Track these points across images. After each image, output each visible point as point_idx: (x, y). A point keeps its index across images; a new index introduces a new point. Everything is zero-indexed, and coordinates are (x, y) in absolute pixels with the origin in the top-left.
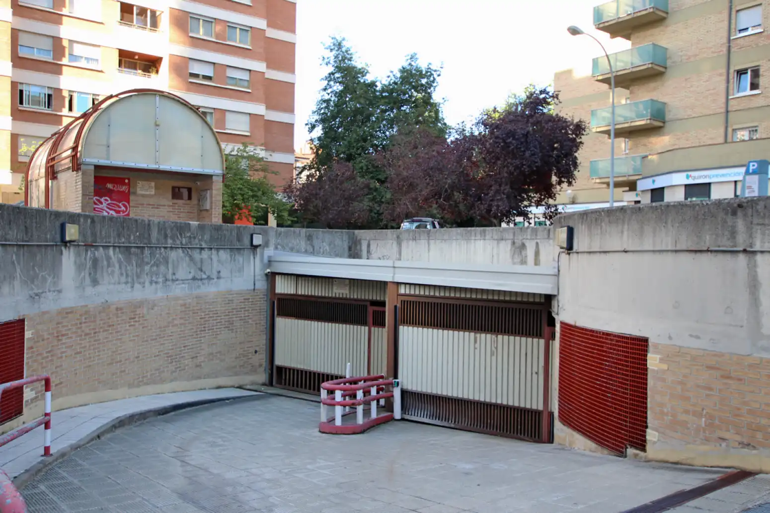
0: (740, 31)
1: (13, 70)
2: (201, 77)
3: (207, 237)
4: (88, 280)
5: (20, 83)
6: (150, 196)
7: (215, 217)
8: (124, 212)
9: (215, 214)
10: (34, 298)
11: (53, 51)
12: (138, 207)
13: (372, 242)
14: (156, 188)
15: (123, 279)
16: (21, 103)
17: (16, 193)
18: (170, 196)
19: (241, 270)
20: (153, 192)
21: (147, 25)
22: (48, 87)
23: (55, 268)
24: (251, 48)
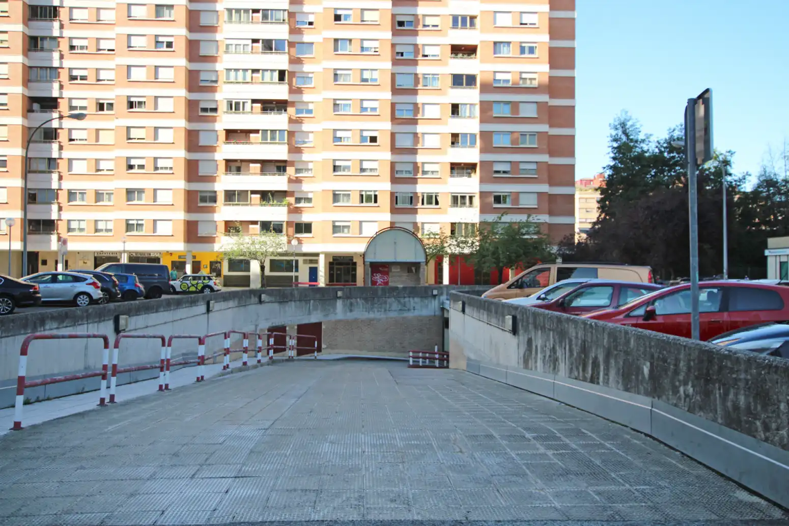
1: (391, 185)
2: (501, 172)
3: (407, 292)
4: (348, 310)
5: (395, 192)
10: (326, 315)
14: (401, 268)
15: (364, 310)
16: (397, 203)
18: (406, 271)
19: (427, 306)
22: (411, 193)
23: (335, 307)
24: (538, 147)
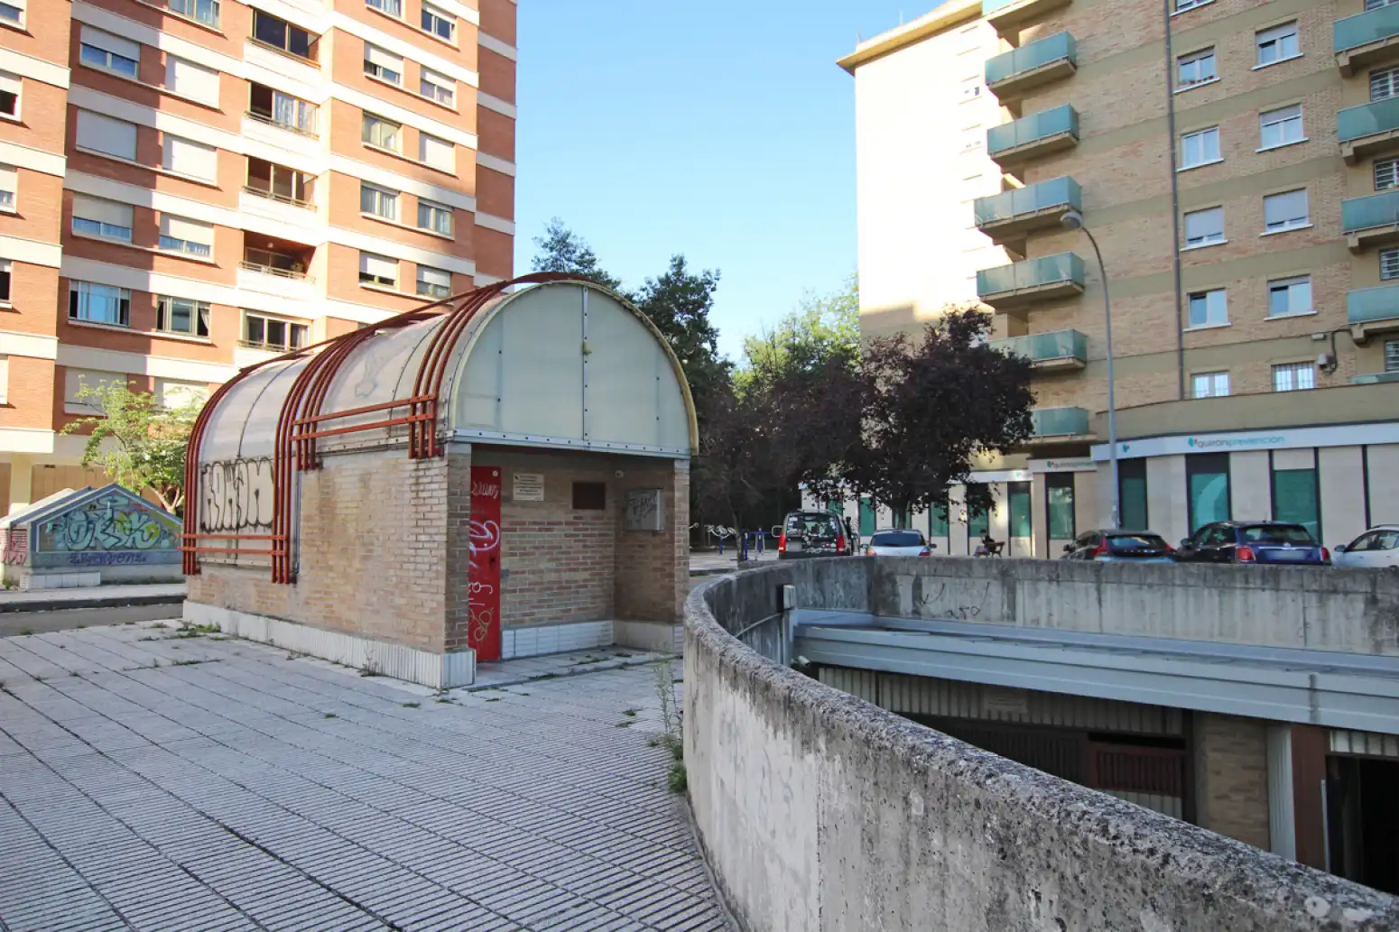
0: (1192, 240)
1: (62, 257)
2: (376, 279)
5: (72, 280)
6: (536, 505)
7: (679, 547)
8: (490, 542)
9: (679, 541)
11: (133, 229)
12: (515, 530)
13: (925, 580)
14: (547, 487)
16: (74, 313)
17: (47, 466)
18: (569, 502)
20: (540, 495)
21: (291, 196)
22: (122, 289)
24: (453, 238)
